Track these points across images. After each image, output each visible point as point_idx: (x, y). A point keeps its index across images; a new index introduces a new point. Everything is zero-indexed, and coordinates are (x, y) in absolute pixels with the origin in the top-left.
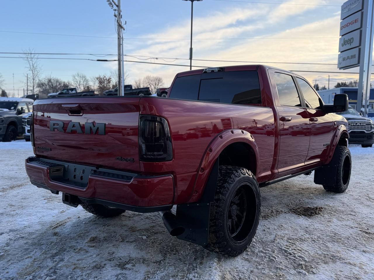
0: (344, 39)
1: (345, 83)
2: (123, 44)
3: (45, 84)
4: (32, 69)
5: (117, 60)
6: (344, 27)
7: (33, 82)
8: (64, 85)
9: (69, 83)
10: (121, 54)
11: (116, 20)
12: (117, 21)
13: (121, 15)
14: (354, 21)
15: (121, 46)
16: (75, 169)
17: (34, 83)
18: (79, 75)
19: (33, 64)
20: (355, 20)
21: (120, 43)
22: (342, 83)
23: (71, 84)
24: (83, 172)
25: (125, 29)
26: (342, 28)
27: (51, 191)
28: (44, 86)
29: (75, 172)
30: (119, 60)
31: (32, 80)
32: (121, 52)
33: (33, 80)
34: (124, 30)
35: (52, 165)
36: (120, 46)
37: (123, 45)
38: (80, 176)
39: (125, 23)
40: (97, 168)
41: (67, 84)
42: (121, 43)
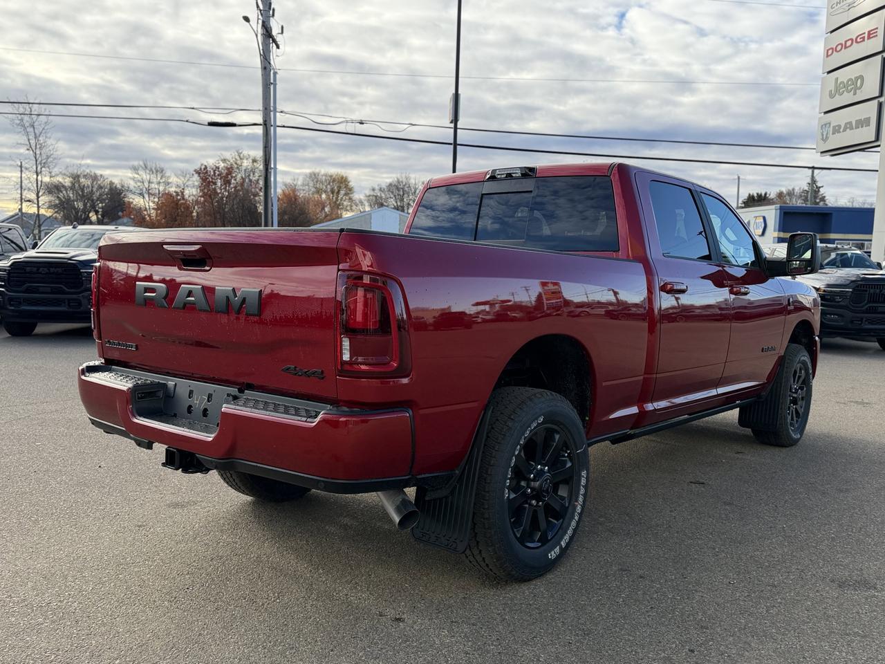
0: (837, 79)
1: (766, 194)
2: (277, 82)
3: (63, 186)
4: (34, 148)
5: (261, 125)
6: (836, 51)
7: (37, 180)
8: (111, 189)
9: (123, 186)
10: (272, 109)
11: (260, 22)
12: (263, 22)
13: (274, 10)
14: (866, 35)
15: (272, 87)
16: (191, 392)
17: (39, 183)
18: (149, 167)
19: (35, 134)
20: (869, 32)
21: (270, 79)
22: (758, 194)
23: (129, 188)
24: (208, 399)
25: (281, 46)
26: (830, 52)
27: (136, 441)
28: (61, 192)
29: (190, 398)
30: (266, 124)
31: (35, 176)
32: (272, 105)
33: (37, 176)
34: (278, 47)
35: (139, 382)
36: (270, 88)
37: (277, 86)
38: (202, 408)
40: (241, 391)
41: (119, 186)
42: (272, 81)
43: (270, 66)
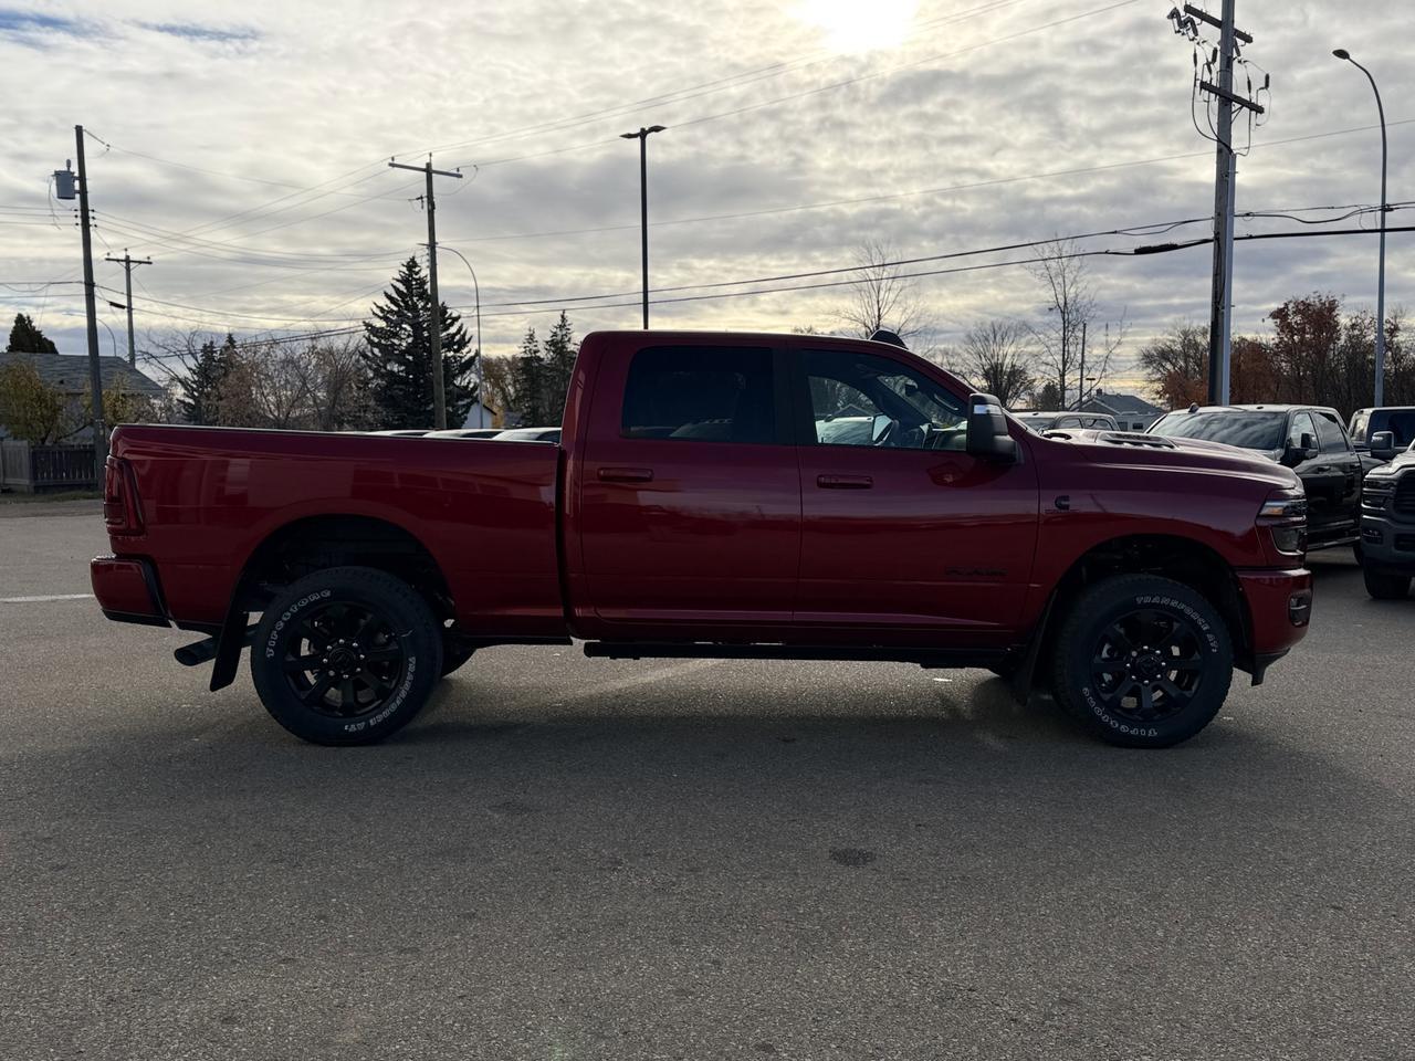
5: (1211, 241)
10: (1228, 213)
21: (1227, 167)
30: (1218, 239)
32: (1228, 205)
36: (1227, 181)
39: (1263, 85)
43: (1226, 146)
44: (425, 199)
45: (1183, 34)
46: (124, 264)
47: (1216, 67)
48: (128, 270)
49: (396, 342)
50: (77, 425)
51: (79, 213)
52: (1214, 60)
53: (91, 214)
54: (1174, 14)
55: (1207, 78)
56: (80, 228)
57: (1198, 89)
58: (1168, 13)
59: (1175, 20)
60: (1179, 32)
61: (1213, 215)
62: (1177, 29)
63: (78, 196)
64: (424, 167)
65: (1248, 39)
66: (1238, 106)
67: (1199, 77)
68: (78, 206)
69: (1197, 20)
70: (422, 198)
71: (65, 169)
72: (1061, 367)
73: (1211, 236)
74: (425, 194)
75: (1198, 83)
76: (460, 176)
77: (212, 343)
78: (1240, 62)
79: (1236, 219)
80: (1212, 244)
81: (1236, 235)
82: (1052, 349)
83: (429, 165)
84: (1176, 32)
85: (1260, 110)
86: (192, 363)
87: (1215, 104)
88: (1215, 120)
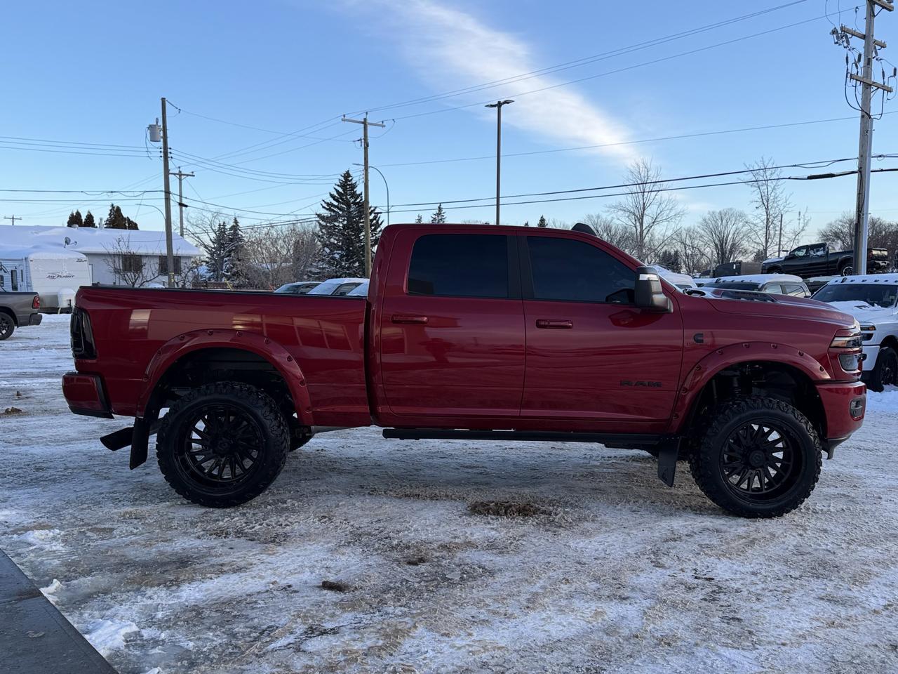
21: (867, 127)
30: (861, 171)
36: (866, 135)
43: (867, 114)
44: (363, 141)
45: (840, 45)
46: (178, 176)
47: (861, 64)
48: (180, 180)
49: (337, 224)
50: (154, 275)
51: (162, 150)
52: (859, 60)
53: (169, 151)
54: (834, 32)
55: (854, 72)
56: (162, 159)
57: (849, 79)
58: (831, 31)
59: (835, 36)
60: (837, 43)
61: (858, 156)
62: (836, 41)
63: (162, 140)
64: (363, 121)
65: (883, 46)
66: (875, 88)
67: (849, 71)
68: (162, 146)
69: (849, 36)
70: (361, 140)
71: (155, 123)
72: (764, 244)
73: (856, 169)
74: (363, 138)
75: (849, 75)
76: (384, 126)
77: (224, 223)
78: (877, 59)
79: (872, 159)
80: (857, 174)
81: (872, 169)
82: (759, 233)
83: (365, 119)
84: (835, 43)
85: (890, 91)
86: (213, 236)
87: (860, 88)
88: (859, 97)
